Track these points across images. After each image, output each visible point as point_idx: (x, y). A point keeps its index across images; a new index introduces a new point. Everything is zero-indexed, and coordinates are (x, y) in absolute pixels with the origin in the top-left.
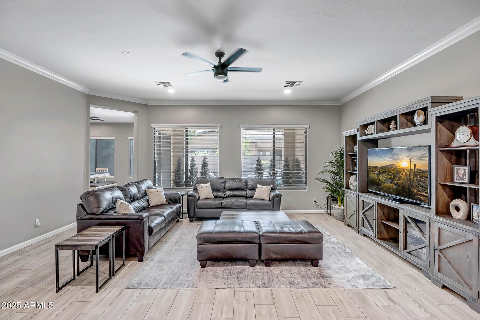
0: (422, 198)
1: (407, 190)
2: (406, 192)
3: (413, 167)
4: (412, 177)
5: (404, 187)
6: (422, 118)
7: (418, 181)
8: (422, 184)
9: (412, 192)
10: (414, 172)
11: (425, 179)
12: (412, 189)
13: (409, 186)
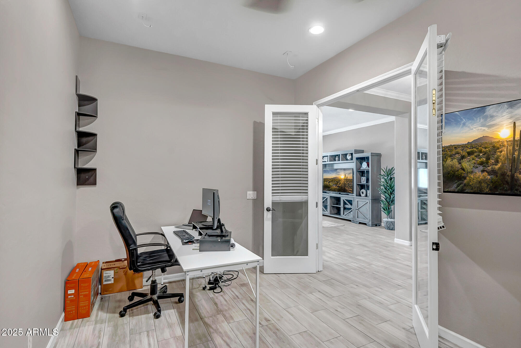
0: (350, 191)
1: (343, 189)
2: (343, 190)
3: (346, 178)
4: (346, 182)
5: (342, 187)
6: (350, 157)
7: (348, 184)
8: (350, 185)
9: (346, 189)
10: (347, 180)
11: (351, 183)
12: (346, 188)
13: (344, 187)
